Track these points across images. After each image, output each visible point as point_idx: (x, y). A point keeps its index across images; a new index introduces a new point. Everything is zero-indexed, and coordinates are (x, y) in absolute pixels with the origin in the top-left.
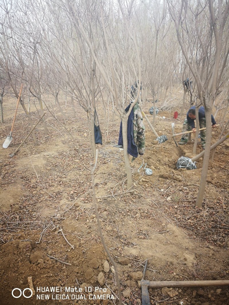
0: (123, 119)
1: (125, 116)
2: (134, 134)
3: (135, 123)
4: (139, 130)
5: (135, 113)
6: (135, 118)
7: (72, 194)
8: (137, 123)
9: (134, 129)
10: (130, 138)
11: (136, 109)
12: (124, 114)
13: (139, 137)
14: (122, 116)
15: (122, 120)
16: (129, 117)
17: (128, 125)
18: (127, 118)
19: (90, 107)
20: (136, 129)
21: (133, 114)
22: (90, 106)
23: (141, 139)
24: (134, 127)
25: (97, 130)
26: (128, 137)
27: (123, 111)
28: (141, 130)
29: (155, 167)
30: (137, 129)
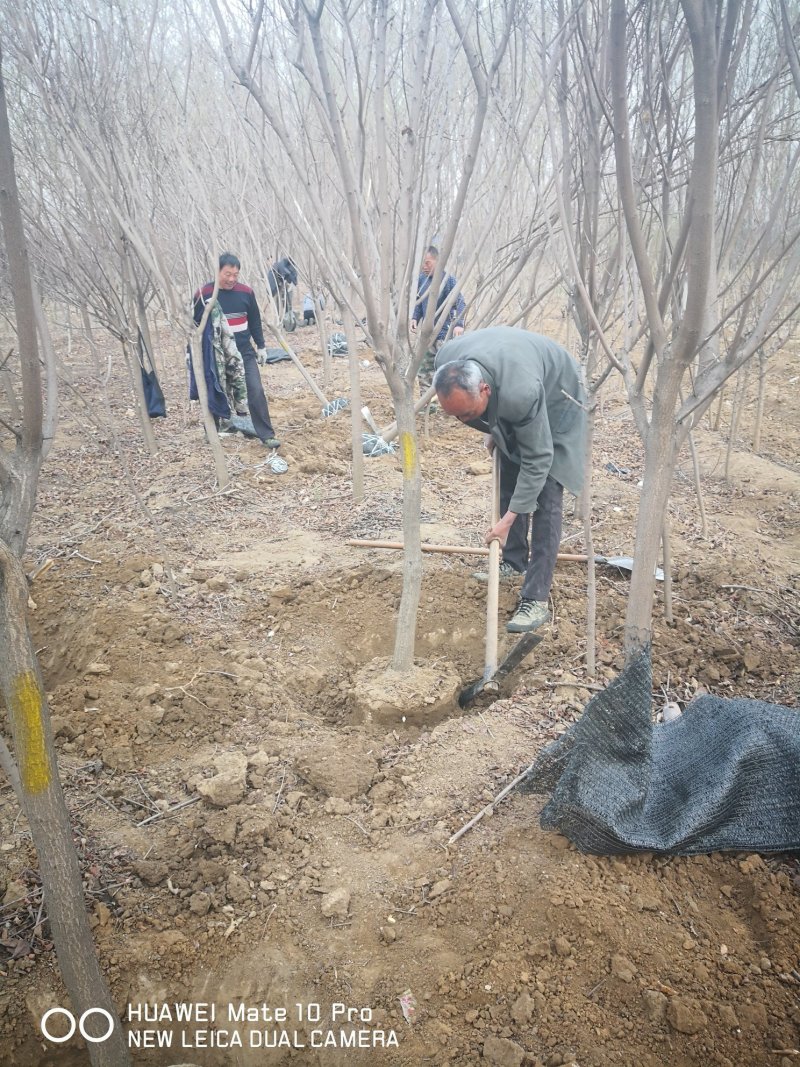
0: (191, 339)
1: (194, 333)
2: (217, 370)
3: (217, 345)
4: (229, 362)
5: (216, 324)
6: (216, 335)
7: (97, 514)
8: (222, 346)
9: (218, 359)
10: (210, 378)
11: (217, 316)
12: (192, 327)
13: (232, 376)
14: (188, 332)
15: (189, 341)
16: (205, 334)
17: (203, 351)
18: (201, 337)
19: (126, 327)
20: (220, 359)
21: (212, 327)
22: (125, 324)
23: (235, 381)
24: (217, 355)
25: (149, 381)
26: (206, 377)
27: (190, 321)
28: (232, 361)
29: (296, 459)
30: (223, 359)
